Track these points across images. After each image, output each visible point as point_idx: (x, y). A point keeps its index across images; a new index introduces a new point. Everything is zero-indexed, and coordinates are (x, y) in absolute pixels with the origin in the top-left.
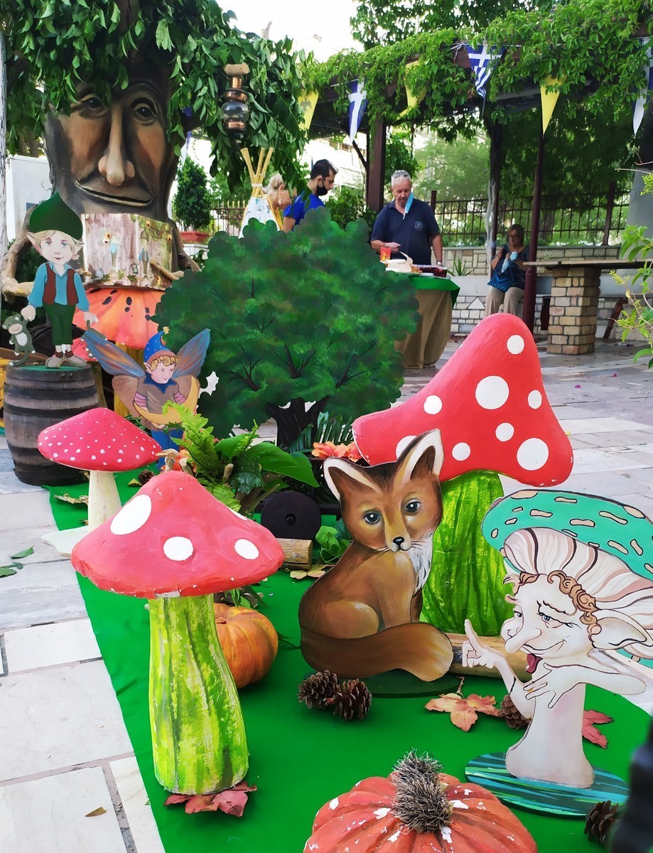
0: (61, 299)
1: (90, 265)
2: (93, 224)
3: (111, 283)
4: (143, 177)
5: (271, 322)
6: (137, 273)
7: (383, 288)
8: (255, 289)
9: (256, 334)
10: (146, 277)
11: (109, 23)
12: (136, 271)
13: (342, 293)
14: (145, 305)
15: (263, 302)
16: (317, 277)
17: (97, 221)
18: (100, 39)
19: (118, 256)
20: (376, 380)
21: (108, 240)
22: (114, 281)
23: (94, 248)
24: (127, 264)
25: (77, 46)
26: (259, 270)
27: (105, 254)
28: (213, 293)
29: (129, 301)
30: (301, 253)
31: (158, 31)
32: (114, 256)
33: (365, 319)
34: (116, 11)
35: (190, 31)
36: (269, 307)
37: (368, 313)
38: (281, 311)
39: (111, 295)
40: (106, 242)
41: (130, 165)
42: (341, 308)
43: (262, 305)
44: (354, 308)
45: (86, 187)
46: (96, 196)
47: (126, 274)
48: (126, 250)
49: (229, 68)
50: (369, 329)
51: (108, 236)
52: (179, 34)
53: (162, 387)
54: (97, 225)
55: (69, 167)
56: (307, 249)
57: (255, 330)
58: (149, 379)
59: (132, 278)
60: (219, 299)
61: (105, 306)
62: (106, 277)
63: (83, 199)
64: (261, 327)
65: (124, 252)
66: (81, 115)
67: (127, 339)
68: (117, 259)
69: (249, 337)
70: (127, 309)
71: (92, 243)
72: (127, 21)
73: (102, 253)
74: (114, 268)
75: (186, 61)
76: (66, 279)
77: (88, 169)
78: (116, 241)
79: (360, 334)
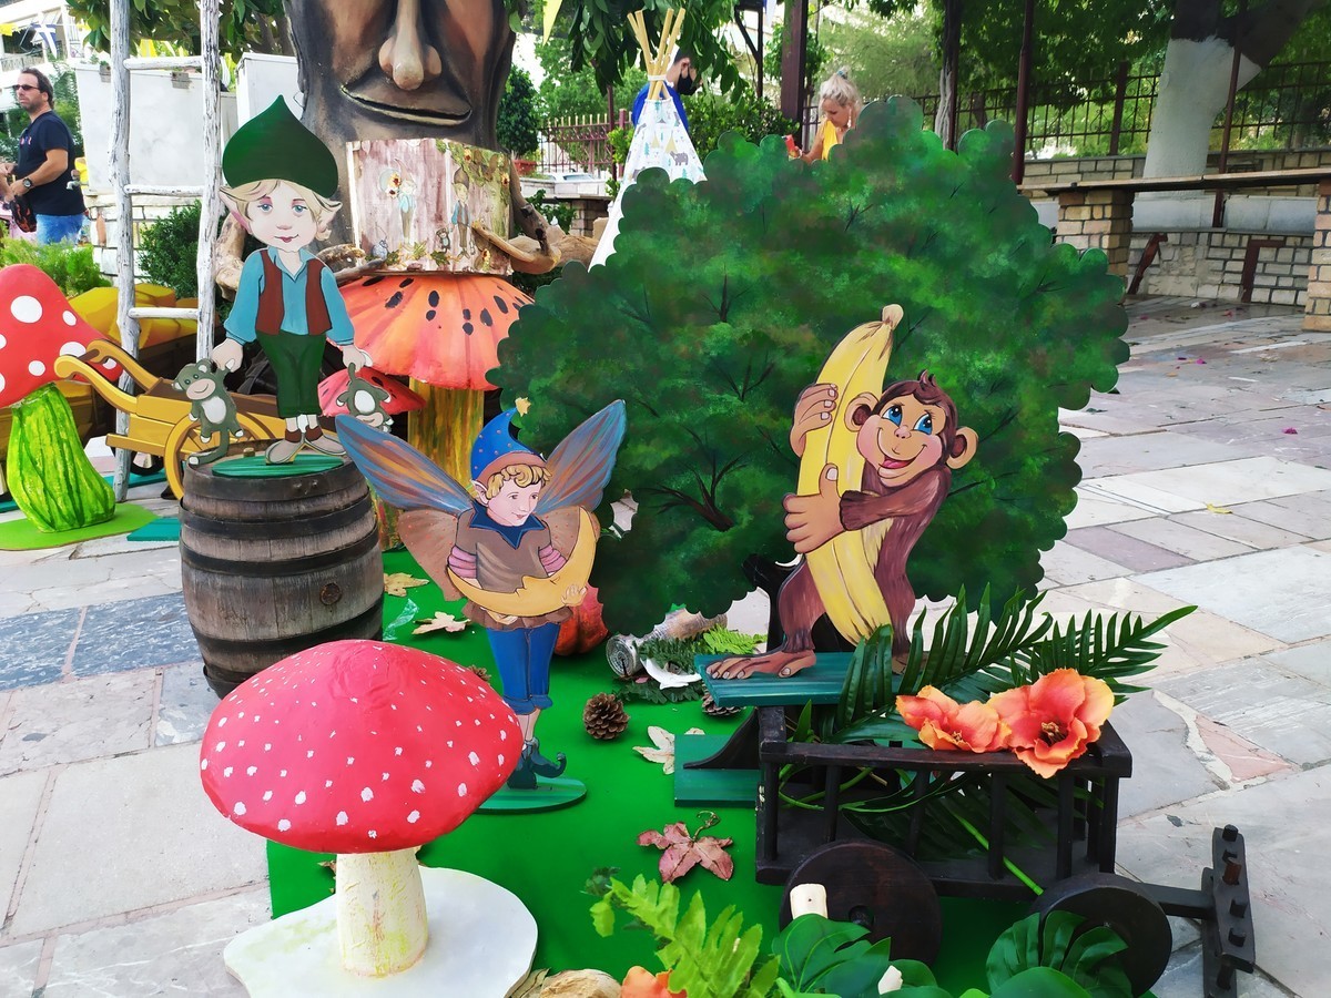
0: (295, 323)
1: (364, 237)
2: (369, 160)
3: (402, 267)
4: (455, 73)
5: (765, 375)
6: (448, 247)
7: (1041, 288)
8: (730, 300)
9: (727, 404)
10: (464, 253)
12: (446, 243)
13: (938, 303)
14: (463, 305)
15: (747, 328)
16: (879, 266)
17: (375, 154)
19: (414, 217)
20: (1010, 501)
21: (395, 189)
22: (408, 263)
23: (370, 203)
24: (429, 231)
26: (741, 255)
27: (389, 215)
28: (630, 314)
29: (434, 299)
30: (844, 212)
32: (406, 218)
33: (991, 362)
36: (761, 341)
37: (999, 348)
38: (790, 350)
39: (401, 290)
40: (392, 192)
41: (434, 54)
42: (936, 336)
43: (745, 336)
44: (967, 336)
45: (358, 95)
46: (376, 110)
47: (429, 250)
48: (428, 206)
50: (1000, 384)
51: (396, 181)
53: (513, 535)
54: (375, 162)
55: (329, 61)
56: (859, 202)
57: (725, 396)
58: (481, 516)
59: (440, 257)
60: (645, 327)
61: (392, 310)
62: (393, 257)
63: (353, 116)
64: (740, 388)
65: (425, 208)
67: (431, 372)
68: (412, 224)
69: (711, 412)
70: (431, 315)
71: (367, 195)
73: (385, 212)
74: (406, 240)
76: (303, 282)
78: (410, 190)
79: (978, 397)
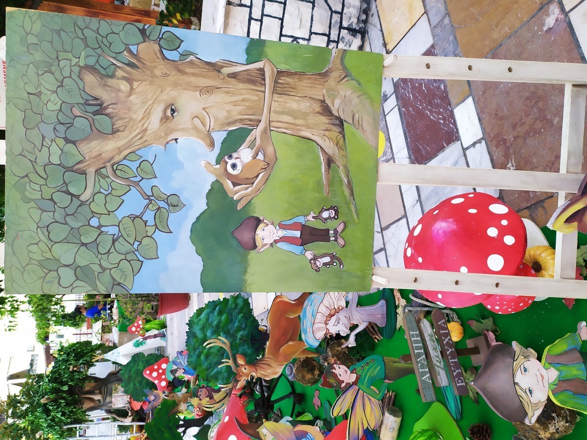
2: (115, 405)
11: (64, 403)
18: (68, 404)
24: (124, 397)
25: (70, 410)
31: (64, 390)
34: (60, 401)
35: (62, 380)
40: (120, 401)
49: (71, 370)
51: (118, 401)
52: (63, 384)
66: (83, 405)
72: (63, 398)
75: (70, 381)
77: (97, 402)
78: (119, 399)
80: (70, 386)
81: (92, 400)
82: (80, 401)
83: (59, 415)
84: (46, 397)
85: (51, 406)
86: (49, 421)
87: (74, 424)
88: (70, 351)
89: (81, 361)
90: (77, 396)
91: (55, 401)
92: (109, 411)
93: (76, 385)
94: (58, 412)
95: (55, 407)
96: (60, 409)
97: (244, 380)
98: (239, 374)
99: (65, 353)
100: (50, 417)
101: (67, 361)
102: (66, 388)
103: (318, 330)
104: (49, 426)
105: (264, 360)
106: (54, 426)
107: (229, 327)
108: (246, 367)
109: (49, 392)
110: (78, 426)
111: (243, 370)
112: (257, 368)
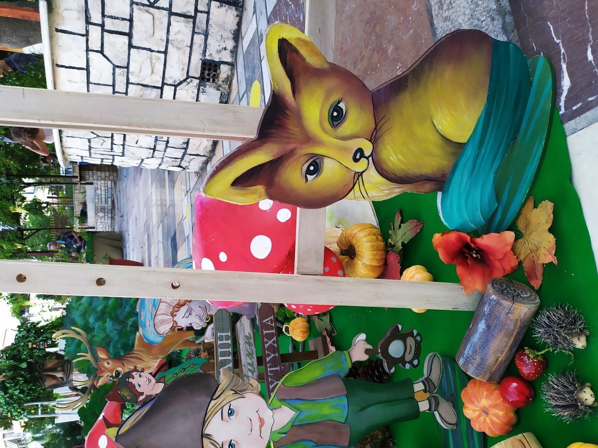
11: (22, 380)
18: (26, 382)
25: (29, 387)
35: (20, 357)
41: (58, 369)
49: (30, 347)
52: (22, 361)
66: (45, 382)
72: (22, 376)
75: (29, 358)
77: (60, 379)
80: (29, 364)
81: (54, 377)
82: (42, 379)
83: (17, 392)
84: (4, 374)
85: (8, 383)
86: (7, 399)
87: (35, 401)
88: (31, 328)
89: (41, 338)
90: (37, 374)
91: (13, 378)
92: (74, 389)
93: (36, 362)
94: (17, 390)
95: (13, 385)
96: (18, 387)
97: (107, 376)
98: (100, 369)
99: (25, 330)
100: (8, 395)
101: (27, 337)
102: (24, 365)
103: (163, 323)
104: (7, 404)
105: (133, 353)
106: (13, 404)
107: (118, 312)
108: (109, 361)
109: (6, 369)
110: (39, 404)
111: (106, 364)
112: (124, 362)
